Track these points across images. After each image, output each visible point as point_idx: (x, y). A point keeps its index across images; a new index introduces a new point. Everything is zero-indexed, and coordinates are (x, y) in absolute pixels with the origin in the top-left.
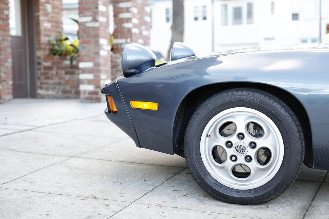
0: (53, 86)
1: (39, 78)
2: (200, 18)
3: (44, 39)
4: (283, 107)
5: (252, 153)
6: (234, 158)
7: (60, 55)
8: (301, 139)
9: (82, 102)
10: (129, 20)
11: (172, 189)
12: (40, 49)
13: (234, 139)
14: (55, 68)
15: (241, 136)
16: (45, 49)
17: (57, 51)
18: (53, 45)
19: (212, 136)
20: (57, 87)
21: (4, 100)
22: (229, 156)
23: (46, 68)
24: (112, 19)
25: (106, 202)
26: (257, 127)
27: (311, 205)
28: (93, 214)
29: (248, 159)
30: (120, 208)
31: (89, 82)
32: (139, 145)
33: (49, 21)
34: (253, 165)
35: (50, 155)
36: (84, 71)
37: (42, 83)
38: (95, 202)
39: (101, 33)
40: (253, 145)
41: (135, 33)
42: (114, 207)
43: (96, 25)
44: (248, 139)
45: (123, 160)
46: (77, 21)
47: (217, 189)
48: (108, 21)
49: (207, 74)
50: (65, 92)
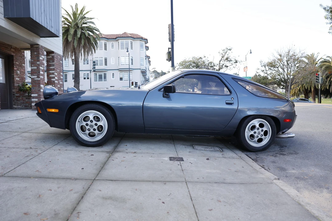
0: (21, 104)
1: (14, 101)
2: (86, 78)
3: (16, 85)
4: (107, 110)
5: (96, 127)
6: (89, 130)
7: (23, 91)
8: (114, 122)
9: (33, 110)
10: (54, 78)
11: (66, 143)
12: (14, 89)
13: (89, 123)
14: (21, 97)
15: (92, 121)
16: (17, 89)
17: (23, 90)
18: (21, 87)
19: (81, 122)
20: (22, 104)
22: (87, 129)
23: (17, 96)
24: (46, 77)
25: (36, 150)
26: (98, 118)
27: (118, 145)
28: (29, 155)
29: (94, 130)
30: (42, 152)
31: (36, 102)
32: (51, 126)
33: (18, 77)
34: (96, 132)
35: (14, 132)
36: (34, 97)
37: (15, 103)
38: (31, 150)
39: (41, 82)
40: (96, 124)
41: (56, 83)
42: (39, 151)
43: (39, 79)
44: (94, 122)
45: (46, 132)
46: (30, 77)
47: (82, 142)
48: (44, 78)
49: (80, 98)
50: (26, 106)
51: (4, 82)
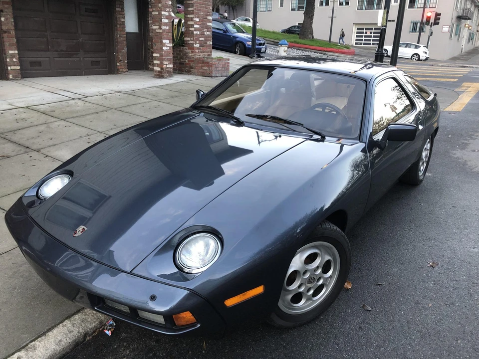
2: (344, 4)
21: (122, 71)
31: (158, 65)
36: (155, 58)
51: (137, 31)
